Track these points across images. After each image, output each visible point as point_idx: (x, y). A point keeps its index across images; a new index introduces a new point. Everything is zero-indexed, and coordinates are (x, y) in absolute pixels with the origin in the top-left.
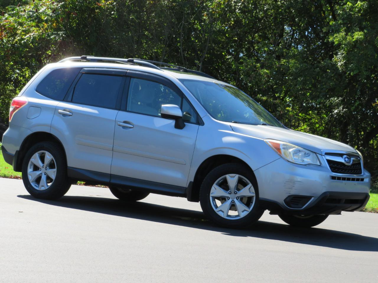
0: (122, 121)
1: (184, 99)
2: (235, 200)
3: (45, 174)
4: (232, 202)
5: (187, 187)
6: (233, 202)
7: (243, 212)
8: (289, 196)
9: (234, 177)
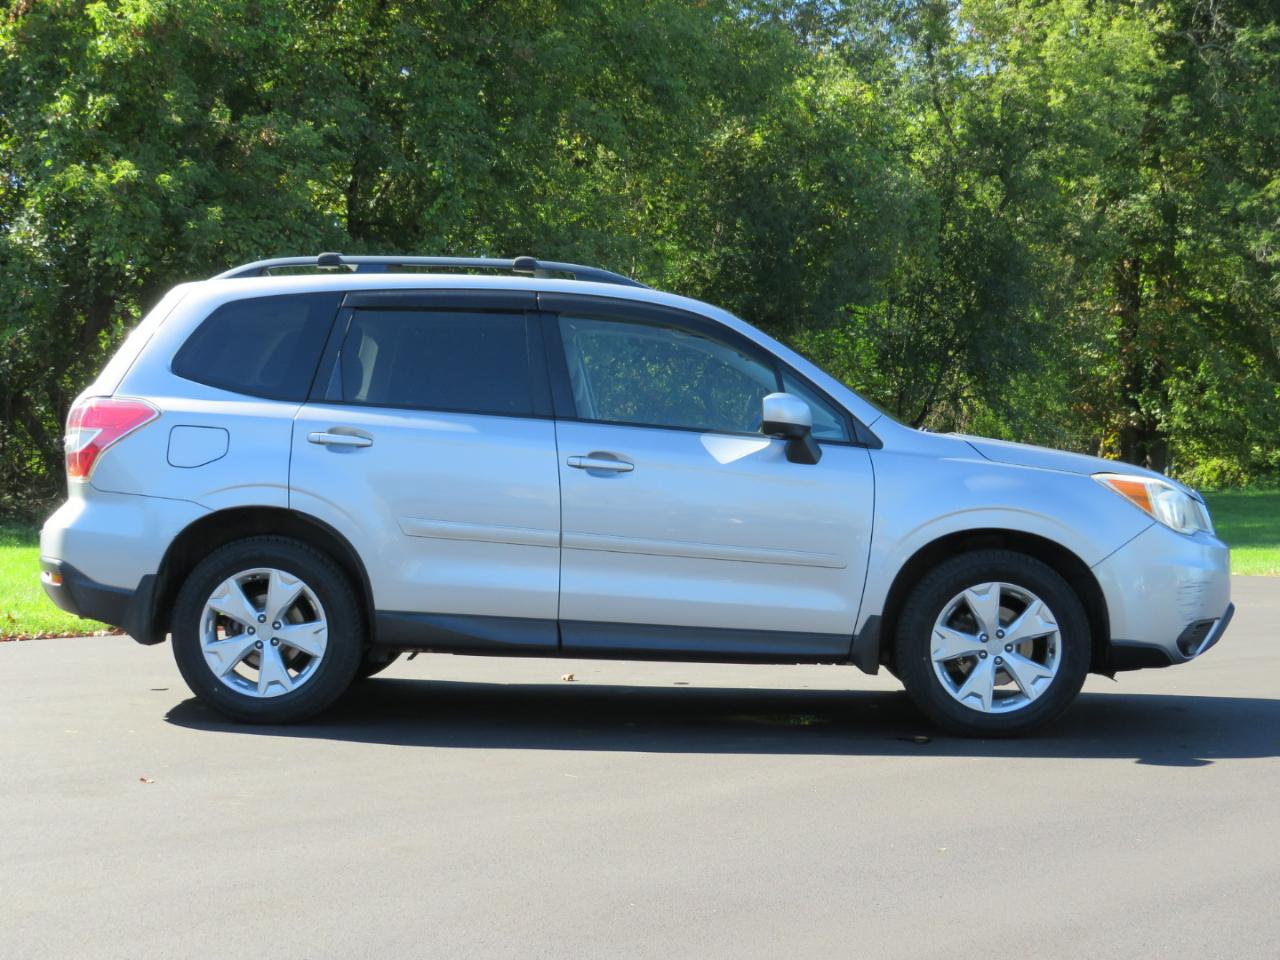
0: (586, 454)
2: (1004, 655)
3: (274, 641)
4: (995, 662)
5: (857, 632)
6: (999, 661)
7: (1034, 682)
9: (986, 592)
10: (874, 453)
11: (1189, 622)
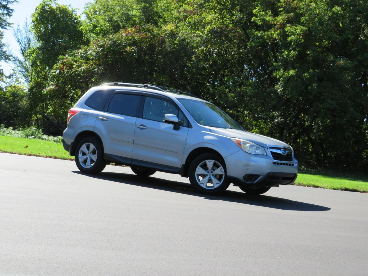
0: (140, 124)
1: (180, 111)
2: (212, 177)
3: (90, 158)
4: (209, 177)
5: (181, 167)
7: (216, 184)
8: (246, 175)
9: (211, 162)
10: (190, 129)
11: (246, 174)
